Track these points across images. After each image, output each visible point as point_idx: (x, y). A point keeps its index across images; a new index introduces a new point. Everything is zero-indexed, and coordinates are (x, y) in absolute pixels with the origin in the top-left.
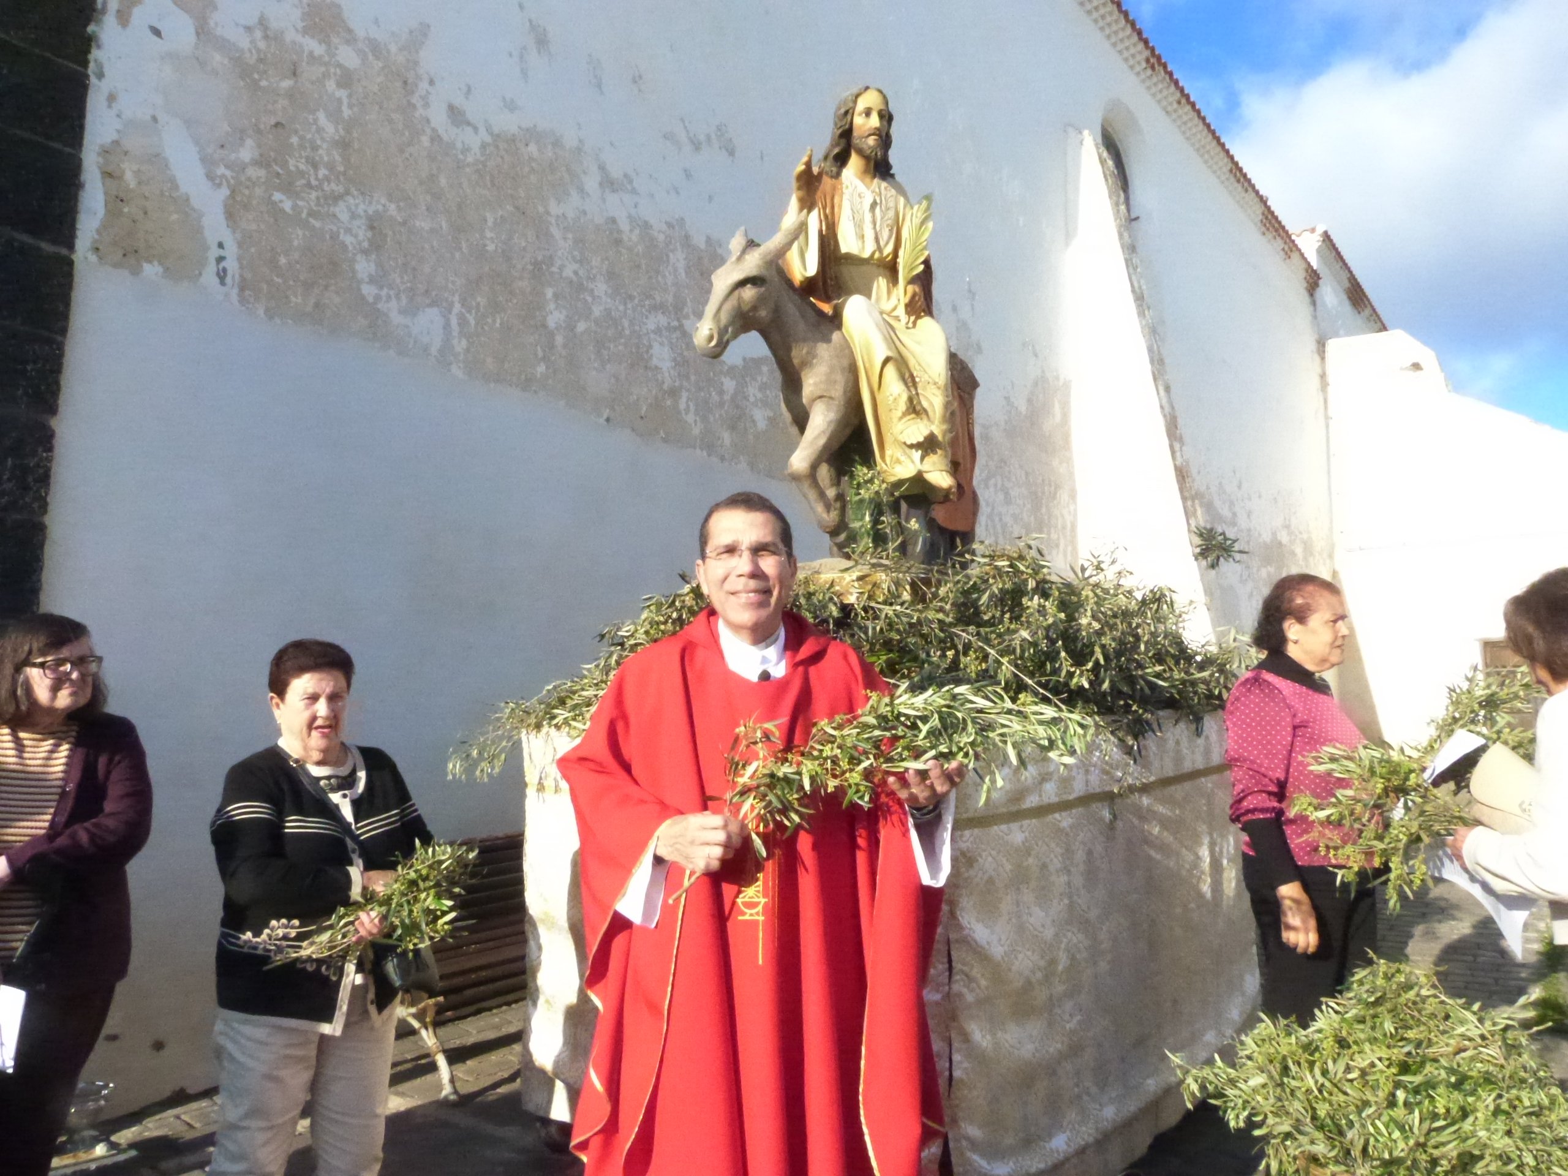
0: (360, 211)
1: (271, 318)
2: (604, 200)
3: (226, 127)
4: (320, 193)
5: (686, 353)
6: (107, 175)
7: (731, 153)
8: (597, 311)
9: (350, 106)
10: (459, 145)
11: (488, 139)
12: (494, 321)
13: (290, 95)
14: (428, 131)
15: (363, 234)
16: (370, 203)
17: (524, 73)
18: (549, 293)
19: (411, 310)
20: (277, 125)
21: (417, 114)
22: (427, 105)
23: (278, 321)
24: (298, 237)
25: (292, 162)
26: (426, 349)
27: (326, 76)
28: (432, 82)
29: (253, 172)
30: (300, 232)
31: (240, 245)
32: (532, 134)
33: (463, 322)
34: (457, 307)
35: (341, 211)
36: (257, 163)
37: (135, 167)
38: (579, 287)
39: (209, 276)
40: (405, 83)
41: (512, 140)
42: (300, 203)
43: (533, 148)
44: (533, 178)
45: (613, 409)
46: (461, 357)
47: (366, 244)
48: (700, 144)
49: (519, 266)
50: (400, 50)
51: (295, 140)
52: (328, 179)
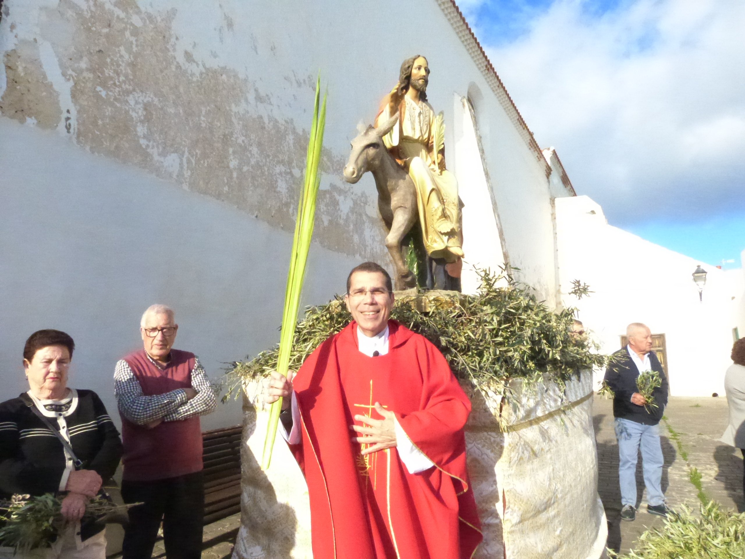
0: (140, 101)
1: (93, 152)
2: (257, 106)
3: (73, 49)
4: (120, 89)
5: (293, 186)
6: (9, 68)
7: (314, 89)
9: (137, 46)
10: (189, 72)
11: (204, 71)
12: (204, 162)
13: (107, 36)
14: (175, 63)
15: (142, 112)
16: (145, 97)
17: (221, 40)
18: (231, 150)
19: (163, 154)
20: (100, 51)
21: (170, 54)
22: (174, 50)
23: (96, 154)
24: (108, 111)
25: (106, 71)
26: (171, 176)
27: (125, 29)
28: (177, 39)
29: (86, 75)
30: (110, 109)
31: (79, 112)
32: (224, 70)
33: (189, 162)
34: (186, 154)
35: (131, 100)
36: (87, 70)
37: (24, 65)
38: (245, 149)
39: (61, 127)
40: (164, 37)
41: (215, 72)
42: (110, 93)
43: (224, 77)
44: (224, 92)
45: (259, 211)
46: (188, 180)
47: (142, 118)
48: (301, 83)
49: (217, 136)
50: (162, 20)
51: (108, 60)
52: (124, 82)
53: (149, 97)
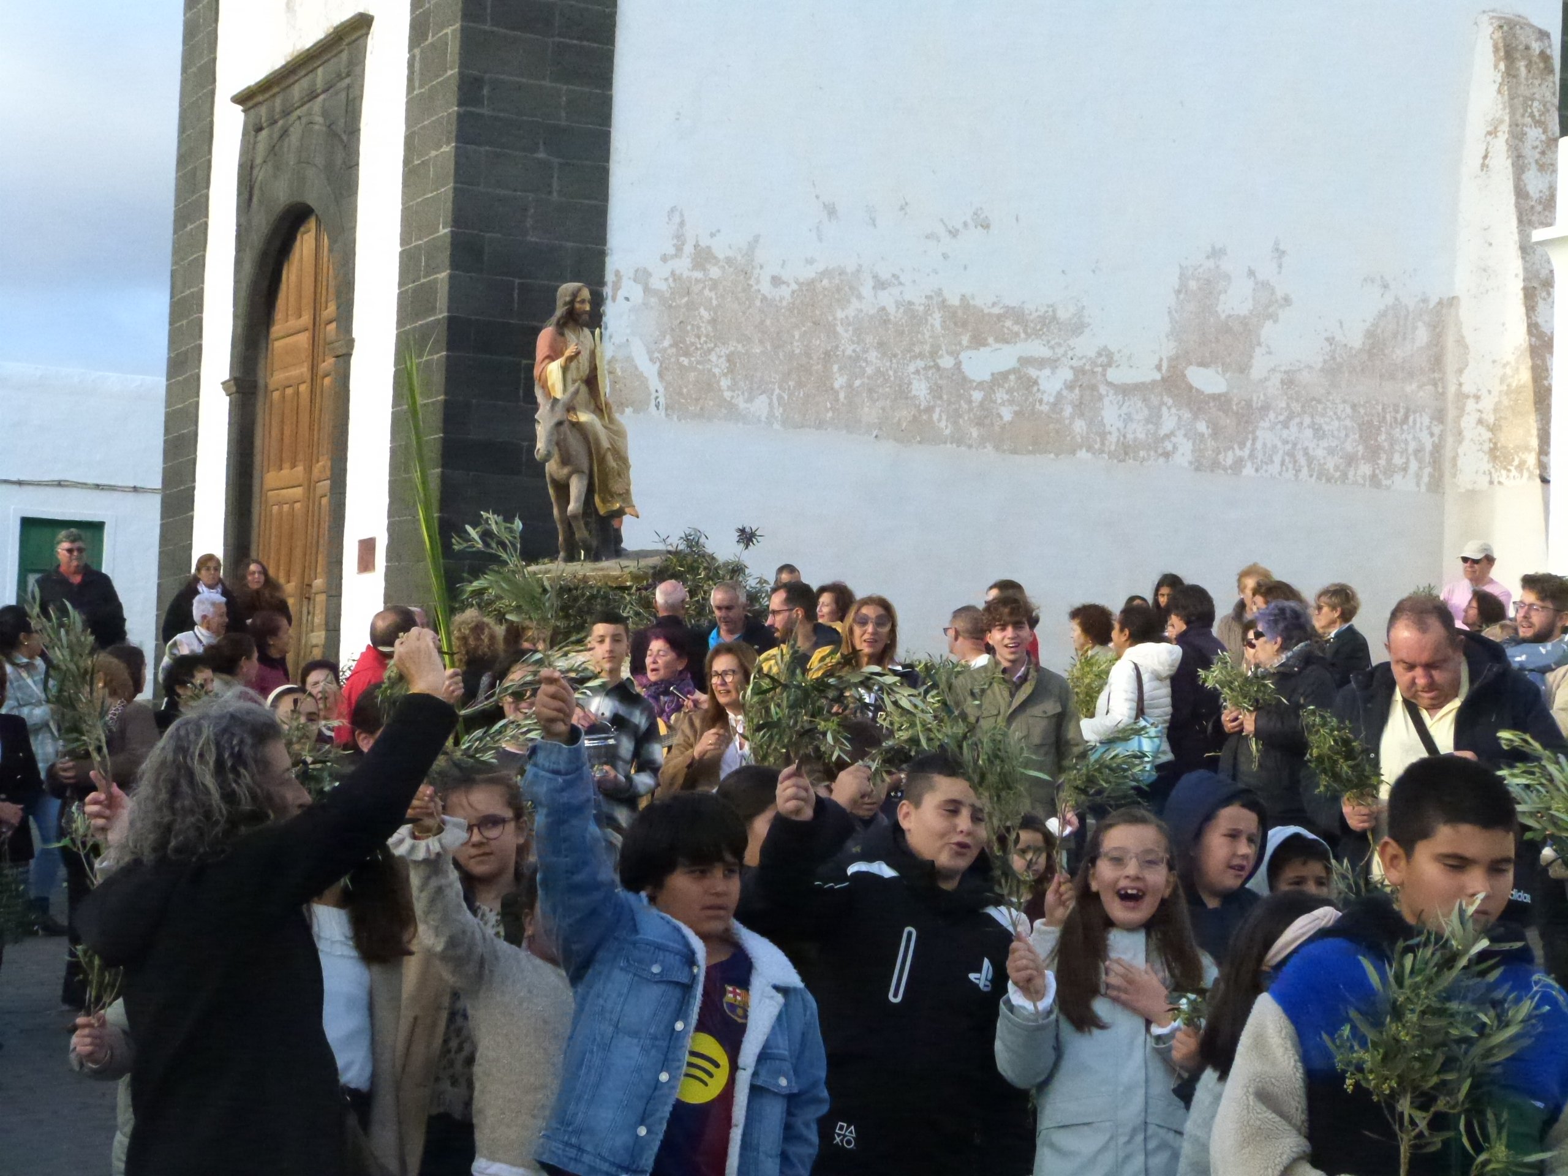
0: (723, 353)
1: (680, 420)
3: (658, 333)
4: (702, 351)
6: (610, 373)
7: (986, 226)
8: (869, 371)
9: (717, 298)
10: (778, 298)
13: (687, 304)
14: (759, 297)
15: (724, 364)
16: (728, 347)
17: (820, 240)
18: (836, 367)
19: (750, 400)
20: (681, 323)
21: (752, 290)
22: (757, 283)
23: (683, 421)
24: (692, 376)
25: (688, 340)
26: (759, 421)
27: (704, 288)
28: (762, 267)
29: (670, 351)
30: (693, 374)
31: (666, 389)
32: (826, 273)
33: (780, 398)
34: (777, 391)
35: (713, 357)
36: (671, 346)
37: (621, 365)
39: (652, 408)
40: (746, 274)
42: (693, 359)
43: (825, 282)
45: (880, 429)
47: (726, 370)
48: (957, 231)
51: (689, 328)
52: (706, 342)
53: (733, 346)
